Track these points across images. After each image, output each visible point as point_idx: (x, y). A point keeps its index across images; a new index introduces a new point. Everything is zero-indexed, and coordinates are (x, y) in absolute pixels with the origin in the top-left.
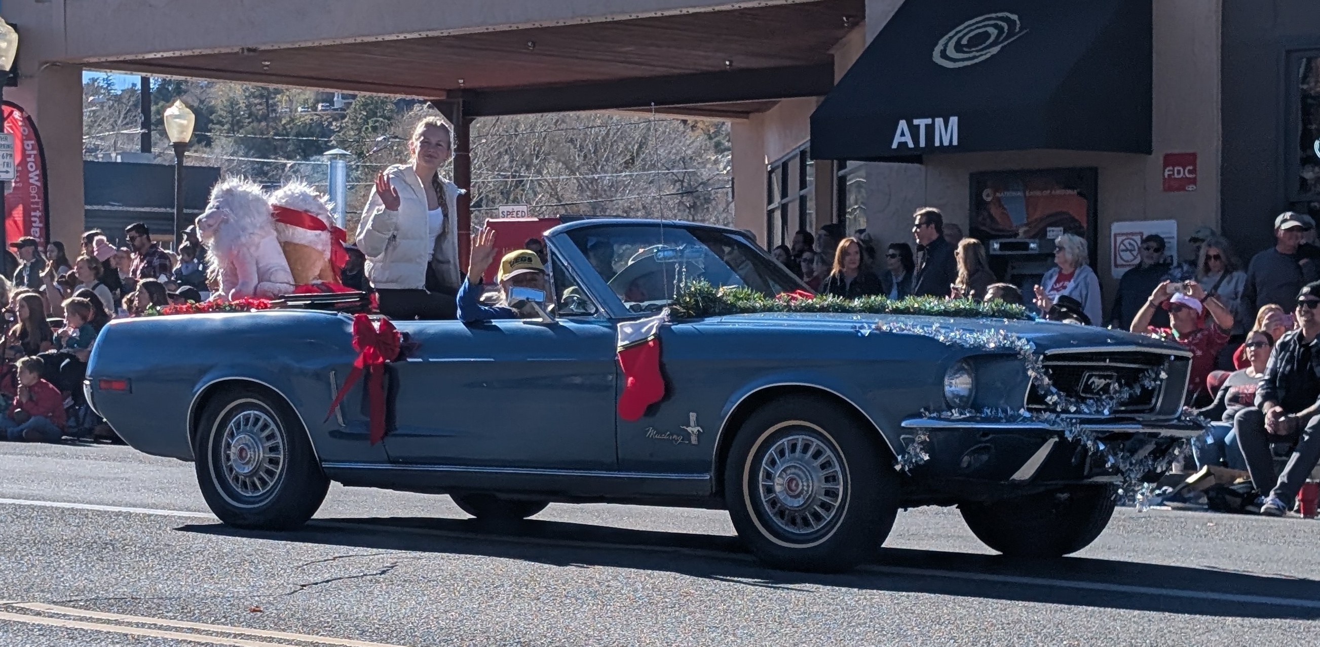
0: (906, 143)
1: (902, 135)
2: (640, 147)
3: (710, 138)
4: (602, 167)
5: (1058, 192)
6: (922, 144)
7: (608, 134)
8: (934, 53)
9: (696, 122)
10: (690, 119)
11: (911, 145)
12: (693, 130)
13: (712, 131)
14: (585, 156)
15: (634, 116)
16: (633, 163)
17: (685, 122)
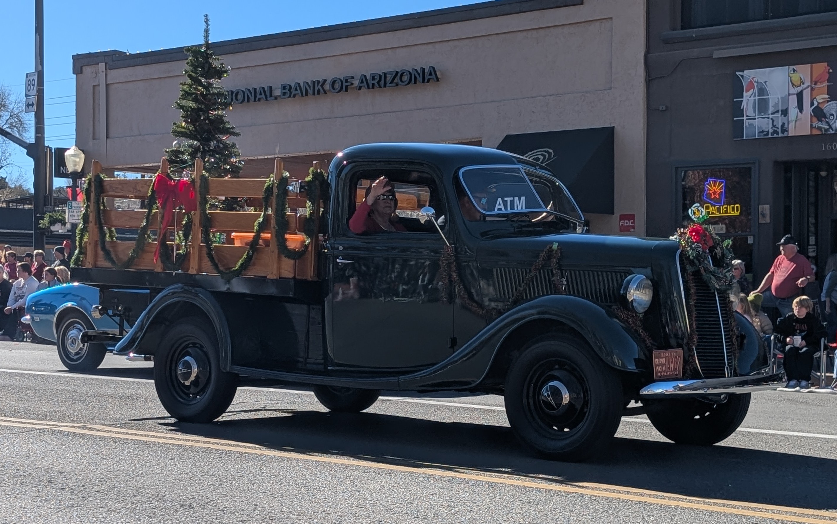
0: (501, 209)
1: (499, 205)
6: (509, 210)
11: (503, 210)
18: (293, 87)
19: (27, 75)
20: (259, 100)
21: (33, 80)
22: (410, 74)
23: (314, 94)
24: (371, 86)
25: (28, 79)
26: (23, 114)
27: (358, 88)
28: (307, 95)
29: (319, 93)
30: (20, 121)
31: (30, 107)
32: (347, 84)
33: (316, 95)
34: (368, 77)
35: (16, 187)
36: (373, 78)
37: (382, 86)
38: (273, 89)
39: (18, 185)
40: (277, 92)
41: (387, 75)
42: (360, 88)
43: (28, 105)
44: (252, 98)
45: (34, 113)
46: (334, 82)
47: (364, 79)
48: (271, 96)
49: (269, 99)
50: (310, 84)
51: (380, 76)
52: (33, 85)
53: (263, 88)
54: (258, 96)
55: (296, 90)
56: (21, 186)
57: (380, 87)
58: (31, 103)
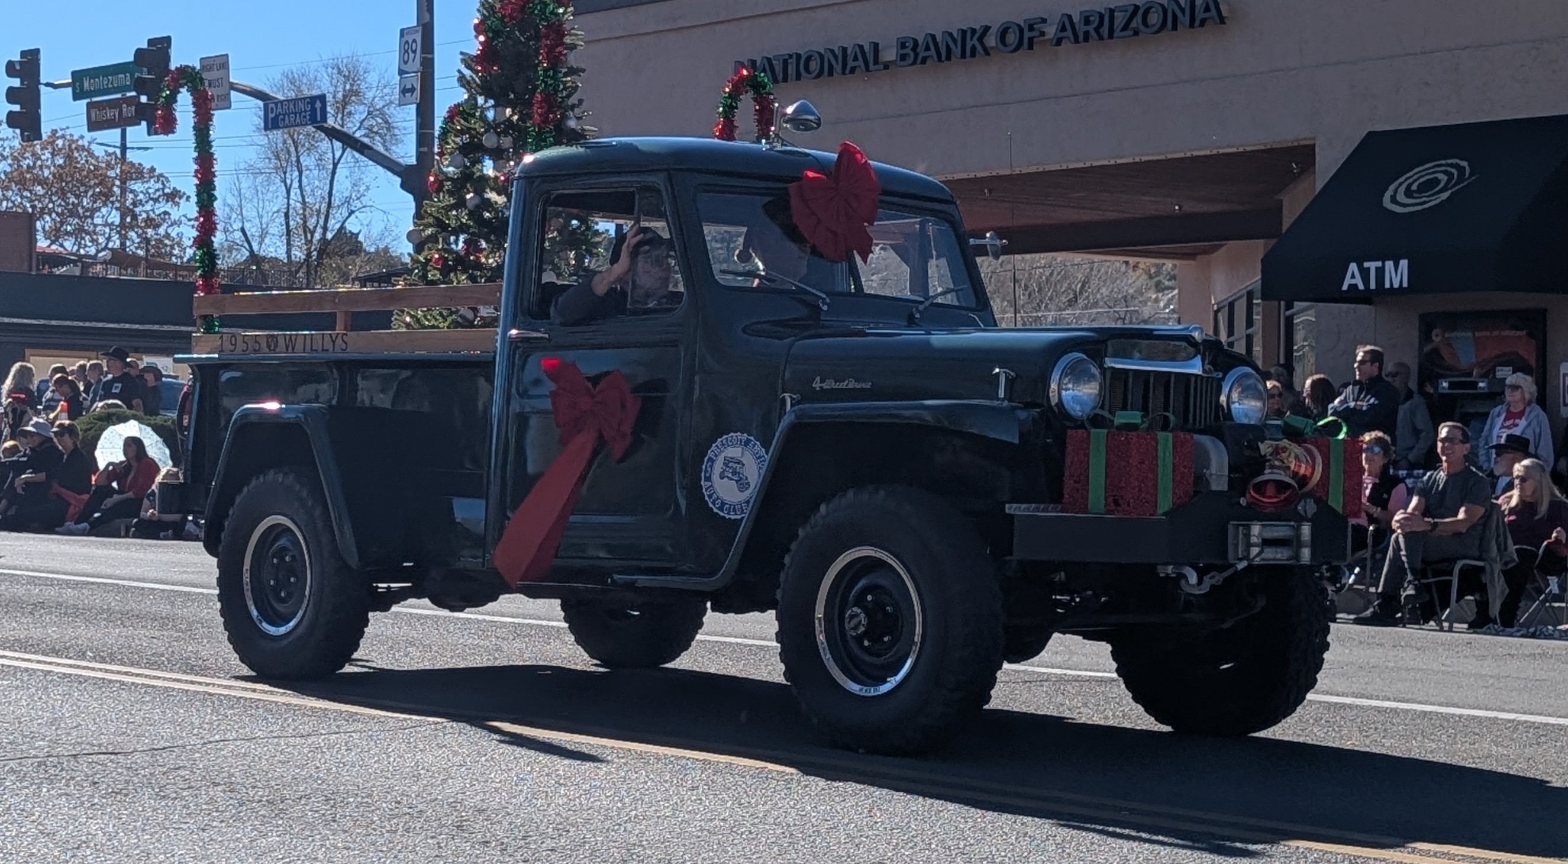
0: (1356, 286)
1: (1352, 277)
2: (1083, 286)
3: (1151, 277)
4: (1046, 307)
5: (1507, 333)
6: (1373, 286)
7: (1051, 274)
8: (1384, 199)
9: (1138, 263)
10: (1132, 260)
11: (1361, 287)
12: (1134, 271)
13: (1153, 271)
14: (1030, 295)
15: (1077, 257)
16: (1076, 301)
17: (1127, 263)
18: (920, 42)
19: (402, 31)
20: (853, 70)
21: (414, 41)
22: (1165, 10)
23: (963, 56)
24: (1081, 38)
25: (404, 40)
26: (392, 109)
27: (1054, 42)
28: (949, 58)
29: (973, 55)
30: (387, 122)
31: (408, 95)
32: (1032, 34)
33: (968, 59)
34: (1076, 19)
35: (377, 252)
36: (1087, 21)
37: (1106, 35)
38: (880, 47)
39: (381, 247)
40: (890, 55)
41: (1116, 14)
42: (1059, 42)
43: (404, 91)
44: (838, 68)
45: (414, 106)
46: (1004, 32)
47: (1067, 24)
48: (876, 62)
49: (872, 67)
50: (955, 35)
51: (1101, 16)
52: (414, 52)
53: (861, 47)
54: (851, 63)
55: (927, 48)
56: (386, 250)
57: (1101, 38)
58: (409, 86)
